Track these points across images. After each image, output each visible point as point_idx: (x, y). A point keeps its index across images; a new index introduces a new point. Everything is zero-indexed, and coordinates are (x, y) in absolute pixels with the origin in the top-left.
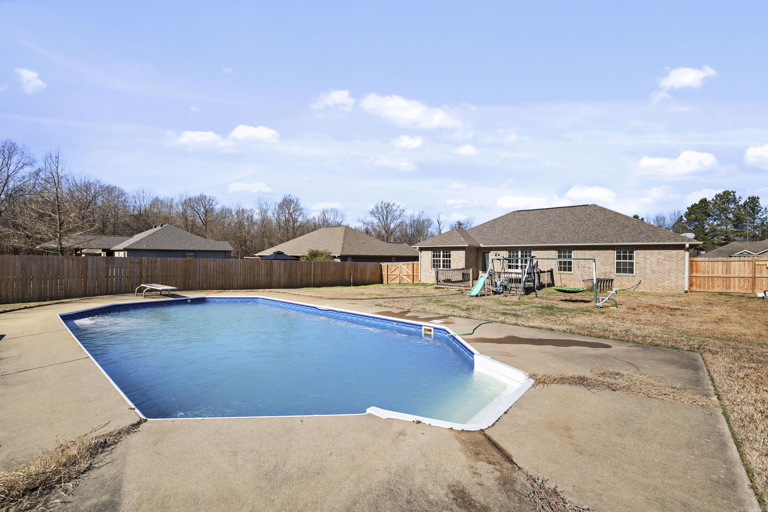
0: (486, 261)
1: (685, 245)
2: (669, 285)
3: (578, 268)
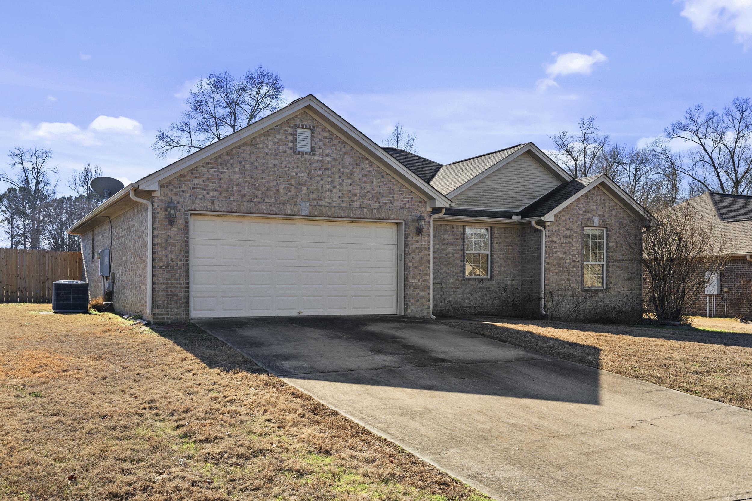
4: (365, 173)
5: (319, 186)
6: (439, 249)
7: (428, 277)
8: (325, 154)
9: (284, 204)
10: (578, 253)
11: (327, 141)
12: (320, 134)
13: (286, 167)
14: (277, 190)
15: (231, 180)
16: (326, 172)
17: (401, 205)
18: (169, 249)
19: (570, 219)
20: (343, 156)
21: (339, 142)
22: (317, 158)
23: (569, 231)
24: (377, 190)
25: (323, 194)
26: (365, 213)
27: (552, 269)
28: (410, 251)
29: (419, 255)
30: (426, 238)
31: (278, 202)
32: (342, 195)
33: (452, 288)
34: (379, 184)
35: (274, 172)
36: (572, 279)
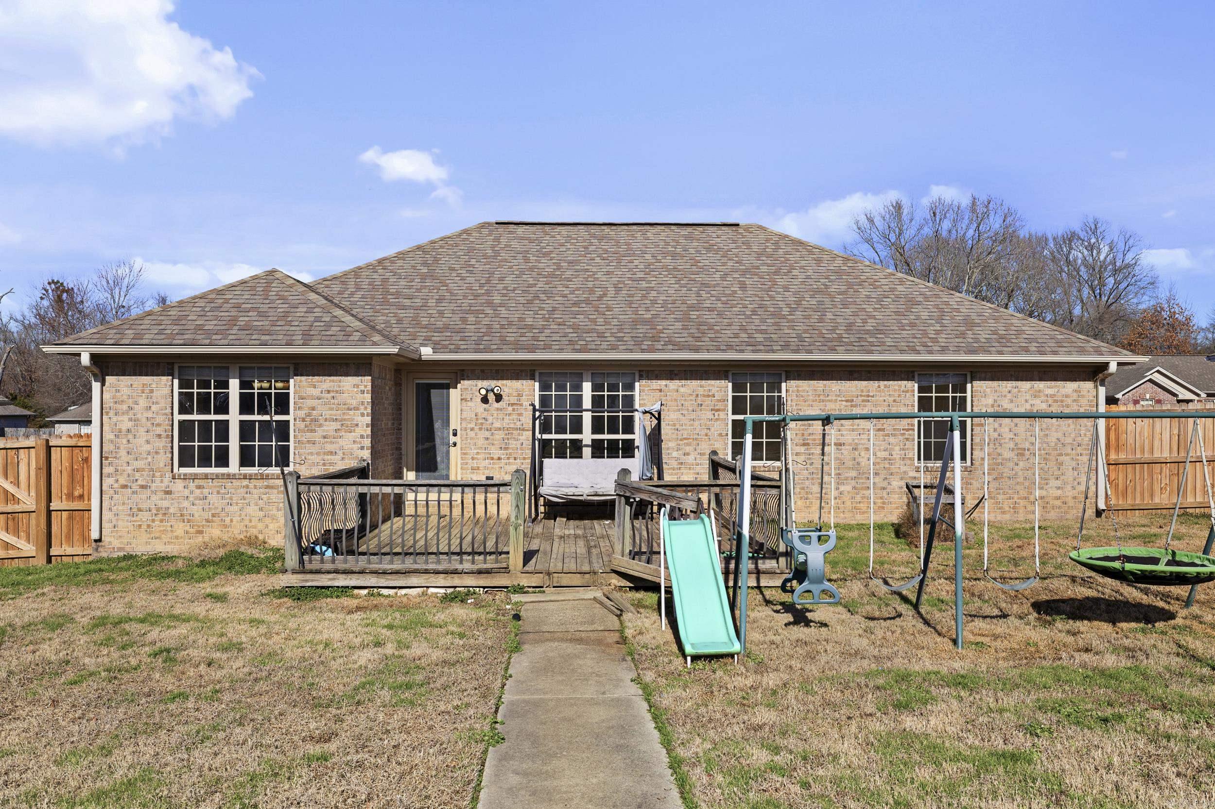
0: (437, 425)
1: (1106, 365)
2: (1059, 492)
3: (804, 445)
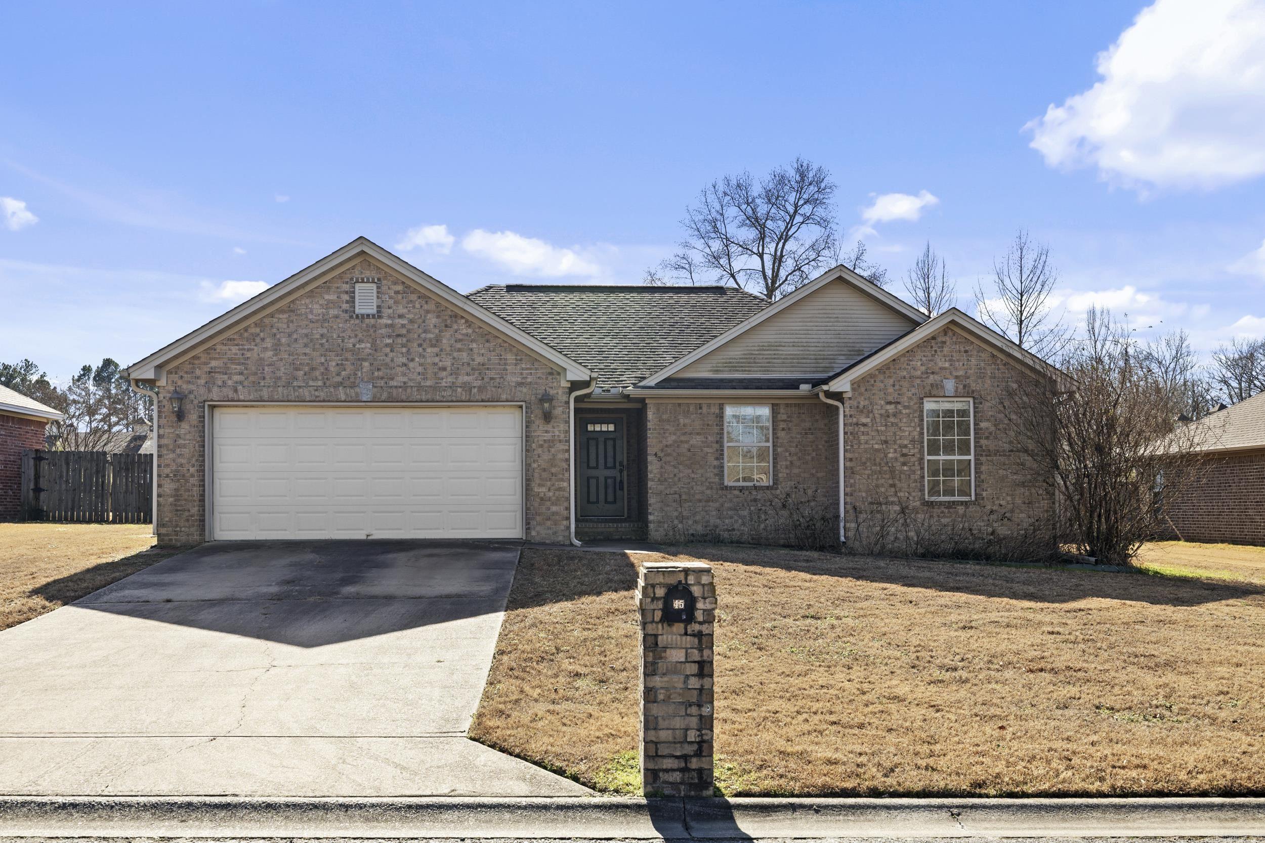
4: (460, 337)
5: (388, 360)
6: (675, 441)
7: (565, 484)
8: (397, 315)
9: (334, 387)
10: (913, 441)
11: (400, 296)
12: (389, 288)
13: (339, 337)
14: (326, 369)
15: (262, 359)
16: (399, 340)
17: (519, 380)
18: (178, 451)
19: (894, 386)
20: (425, 316)
21: (419, 297)
22: (385, 321)
23: (893, 406)
24: (479, 359)
25: (394, 371)
26: (459, 395)
27: (858, 468)
28: (534, 446)
29: (549, 451)
30: (562, 427)
31: (327, 384)
32: (423, 371)
33: (700, 501)
34: (483, 351)
35: (322, 345)
36: (899, 485)
